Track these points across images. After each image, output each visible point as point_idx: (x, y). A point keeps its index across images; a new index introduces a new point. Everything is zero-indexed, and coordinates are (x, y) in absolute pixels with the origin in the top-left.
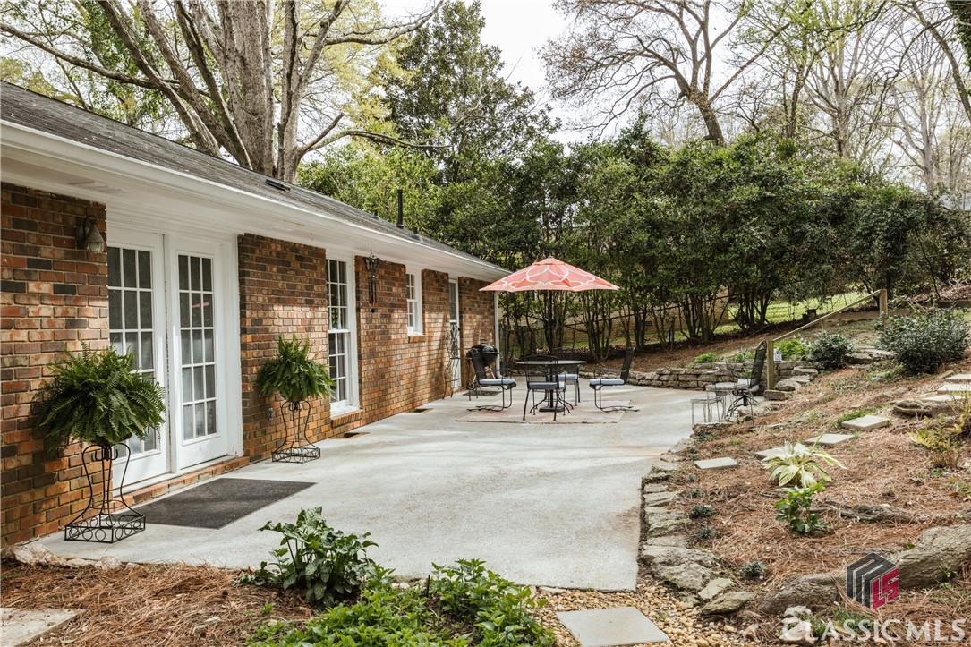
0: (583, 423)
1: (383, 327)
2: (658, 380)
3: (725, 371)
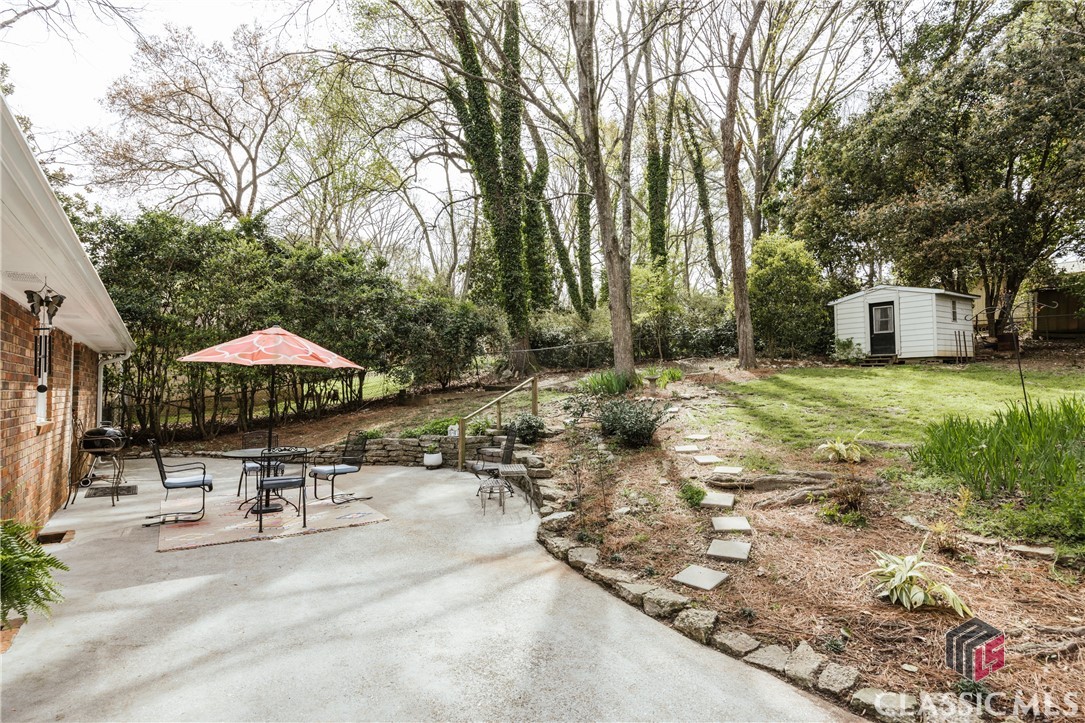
0: (351, 526)
1: (13, 414)
2: (320, 457)
3: (397, 446)
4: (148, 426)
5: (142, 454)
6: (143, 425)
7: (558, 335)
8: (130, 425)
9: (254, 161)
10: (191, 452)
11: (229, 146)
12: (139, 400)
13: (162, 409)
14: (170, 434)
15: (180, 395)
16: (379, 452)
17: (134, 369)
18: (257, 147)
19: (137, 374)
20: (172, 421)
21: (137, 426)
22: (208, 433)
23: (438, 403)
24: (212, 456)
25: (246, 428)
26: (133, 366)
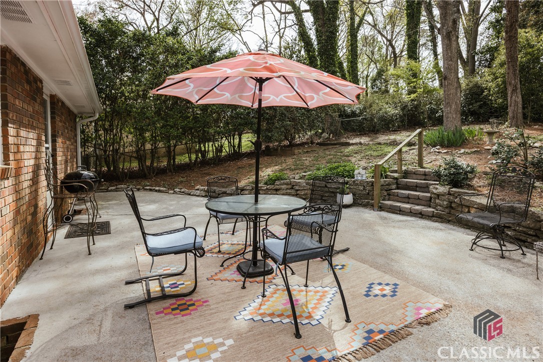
3: (304, 186)
4: (112, 168)
5: (110, 189)
6: (109, 168)
7: (356, 111)
8: (101, 168)
9: (158, 20)
10: (141, 188)
11: (144, 13)
12: (105, 151)
13: (120, 158)
14: (126, 174)
15: (131, 148)
16: (289, 191)
17: (101, 132)
18: (159, 12)
19: (103, 136)
20: (127, 165)
21: (105, 169)
22: (150, 174)
23: (300, 153)
24: (156, 191)
25: (172, 170)
26: (100, 130)
